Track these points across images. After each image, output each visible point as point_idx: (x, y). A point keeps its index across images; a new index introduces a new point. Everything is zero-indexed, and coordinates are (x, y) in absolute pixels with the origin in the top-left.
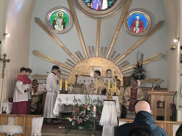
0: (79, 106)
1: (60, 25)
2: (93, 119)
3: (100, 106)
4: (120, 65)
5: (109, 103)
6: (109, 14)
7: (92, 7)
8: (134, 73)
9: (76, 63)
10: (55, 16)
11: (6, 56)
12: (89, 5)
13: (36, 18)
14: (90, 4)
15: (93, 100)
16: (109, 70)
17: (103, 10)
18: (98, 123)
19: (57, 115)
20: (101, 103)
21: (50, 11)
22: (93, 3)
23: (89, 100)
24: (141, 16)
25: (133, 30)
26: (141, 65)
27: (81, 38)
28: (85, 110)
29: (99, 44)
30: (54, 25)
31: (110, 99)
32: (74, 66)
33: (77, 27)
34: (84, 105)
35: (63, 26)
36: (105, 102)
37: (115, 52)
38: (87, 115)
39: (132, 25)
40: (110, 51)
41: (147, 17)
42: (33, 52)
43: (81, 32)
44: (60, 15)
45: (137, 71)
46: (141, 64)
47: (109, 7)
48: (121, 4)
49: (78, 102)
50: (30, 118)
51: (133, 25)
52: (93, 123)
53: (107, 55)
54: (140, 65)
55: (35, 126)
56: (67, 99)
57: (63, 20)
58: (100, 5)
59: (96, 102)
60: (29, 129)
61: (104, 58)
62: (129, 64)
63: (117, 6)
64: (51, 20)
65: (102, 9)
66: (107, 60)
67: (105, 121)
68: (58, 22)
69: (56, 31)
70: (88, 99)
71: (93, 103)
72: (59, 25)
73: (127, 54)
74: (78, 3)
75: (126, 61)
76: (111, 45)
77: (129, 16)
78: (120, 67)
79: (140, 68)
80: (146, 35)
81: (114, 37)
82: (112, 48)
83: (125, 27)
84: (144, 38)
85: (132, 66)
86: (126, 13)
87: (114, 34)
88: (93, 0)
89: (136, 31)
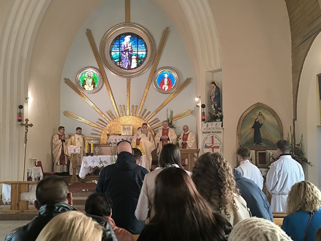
1: (90, 85)
6: (138, 73)
7: (122, 66)
9: (107, 122)
10: (84, 76)
11: (28, 120)
13: (65, 79)
14: (120, 63)
17: (132, 69)
19: (83, 178)
21: (80, 72)
22: (122, 62)
24: (169, 74)
25: (162, 88)
27: (112, 97)
29: (129, 102)
30: (83, 85)
32: (106, 125)
33: (107, 87)
35: (93, 86)
37: (146, 110)
40: (140, 109)
41: (175, 75)
42: (64, 113)
43: (111, 91)
44: (89, 75)
46: (171, 120)
47: (138, 66)
48: (149, 63)
49: (104, 164)
51: (162, 83)
53: (138, 113)
54: (170, 122)
56: (93, 161)
57: (93, 80)
58: (129, 64)
61: (135, 116)
62: (159, 121)
63: (146, 65)
64: (81, 80)
65: (132, 68)
66: (138, 118)
68: (88, 82)
69: (86, 91)
73: (157, 111)
74: (107, 62)
75: (157, 119)
76: (142, 104)
77: (157, 75)
78: (150, 124)
79: (170, 124)
80: (174, 93)
81: (144, 95)
82: (143, 106)
83: (154, 85)
84: (173, 96)
86: (154, 71)
87: (144, 93)
88: (123, 59)
89: (165, 89)
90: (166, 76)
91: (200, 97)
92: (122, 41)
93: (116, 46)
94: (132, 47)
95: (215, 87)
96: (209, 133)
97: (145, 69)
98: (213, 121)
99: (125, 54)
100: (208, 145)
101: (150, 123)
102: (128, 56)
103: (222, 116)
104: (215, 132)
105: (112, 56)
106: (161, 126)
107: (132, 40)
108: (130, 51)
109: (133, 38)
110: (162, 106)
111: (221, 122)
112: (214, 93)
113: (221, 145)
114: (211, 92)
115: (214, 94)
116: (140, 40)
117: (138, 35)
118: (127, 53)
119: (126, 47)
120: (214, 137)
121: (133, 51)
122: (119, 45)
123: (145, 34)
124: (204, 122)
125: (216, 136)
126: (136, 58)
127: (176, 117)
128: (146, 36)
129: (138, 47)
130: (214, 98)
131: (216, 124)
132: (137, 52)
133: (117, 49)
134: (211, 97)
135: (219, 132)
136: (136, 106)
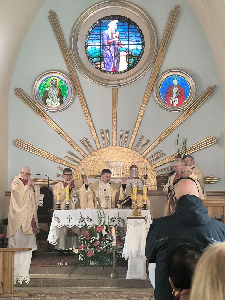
0: (89, 228)
1: (55, 98)
2: (111, 248)
3: (122, 227)
4: (150, 157)
5: (136, 221)
6: (130, 79)
7: (104, 69)
9: (82, 158)
10: (46, 84)
12: (99, 66)
13: (16, 89)
14: (100, 64)
15: (110, 218)
16: (134, 165)
17: (121, 73)
18: (120, 255)
19: (55, 243)
20: (124, 221)
21: (39, 78)
23: (104, 218)
24: (180, 80)
25: (168, 102)
27: (89, 117)
28: (98, 235)
29: (116, 125)
30: (45, 99)
31: (138, 215)
32: (79, 161)
33: (80, 101)
34: (96, 226)
35: (59, 100)
36: (129, 220)
37: (142, 137)
38: (102, 242)
39: (167, 95)
40: (134, 136)
41: (190, 81)
42: (14, 142)
43: (88, 108)
44: (53, 83)
46: (183, 154)
47: (130, 68)
48: (148, 63)
49: (86, 221)
50: (10, 253)
51: (168, 94)
52: (112, 254)
53: (130, 143)
54: (182, 157)
55: (19, 265)
56: (70, 218)
57: (60, 90)
58: (116, 65)
59: (115, 221)
60: (10, 271)
61: (125, 147)
62: (164, 155)
63: (143, 66)
64: (40, 91)
65: (119, 71)
66: (130, 150)
67: (130, 252)
68: (51, 93)
69: (49, 107)
70: (103, 216)
71: (111, 222)
72: (52, 97)
73: (161, 140)
74: (82, 63)
75: (160, 151)
76: (136, 127)
77: (161, 81)
78: (150, 160)
80: (188, 110)
81: (140, 113)
82: (137, 131)
83: (156, 97)
84: (186, 115)
85: (170, 158)
86: (156, 76)
87: (140, 110)
88: (105, 58)
89: (173, 104)
92: (105, 28)
93: (96, 36)
94: (120, 37)
97: (142, 72)
99: (110, 49)
102: (114, 52)
105: (88, 52)
106: (167, 163)
107: (120, 28)
108: (117, 45)
109: (122, 24)
110: (169, 132)
116: (132, 27)
117: (129, 19)
118: (112, 48)
119: (110, 38)
121: (121, 45)
122: (100, 34)
123: (141, 18)
126: (127, 56)
127: (191, 149)
128: (143, 20)
129: (129, 39)
132: (128, 46)
133: (96, 41)
136: (127, 131)
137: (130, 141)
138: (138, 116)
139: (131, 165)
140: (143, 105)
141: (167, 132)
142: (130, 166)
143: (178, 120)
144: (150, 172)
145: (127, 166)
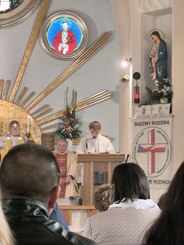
8: (61, 127)
16: (15, 121)
24: (70, 23)
25: (57, 49)
26: (73, 112)
39: (55, 40)
40: (16, 87)
41: (81, 25)
45: (65, 123)
46: (72, 109)
47: (13, 7)
51: (57, 40)
53: (11, 95)
54: (71, 113)
61: (5, 100)
62: (51, 110)
66: (10, 104)
73: (48, 92)
75: (46, 106)
77: (49, 23)
78: (34, 116)
79: (72, 117)
80: (80, 59)
81: (24, 61)
82: (20, 82)
83: (42, 42)
84: (77, 64)
85: (58, 114)
86: (43, 18)
87: (24, 57)
89: (62, 51)
90: (65, 26)
91: (131, 59)
95: (158, 41)
96: (146, 124)
97: (26, 12)
98: (153, 103)
100: (145, 147)
101: (35, 113)
103: (172, 93)
104: (158, 123)
106: (54, 120)
110: (57, 83)
111: (169, 104)
112: (157, 52)
113: (169, 146)
114: (151, 49)
115: (156, 54)
120: (156, 131)
124: (138, 104)
125: (159, 130)
127: (83, 104)
130: (157, 62)
131: (160, 108)
134: (151, 59)
135: (165, 123)
136: (7, 81)
137: (11, 92)
138: (21, 64)
139: (12, 121)
140: (27, 51)
141: (55, 84)
142: (10, 122)
143: (68, 70)
144: (34, 130)
145: (6, 122)
